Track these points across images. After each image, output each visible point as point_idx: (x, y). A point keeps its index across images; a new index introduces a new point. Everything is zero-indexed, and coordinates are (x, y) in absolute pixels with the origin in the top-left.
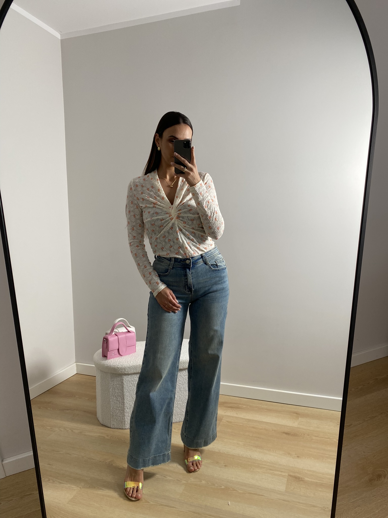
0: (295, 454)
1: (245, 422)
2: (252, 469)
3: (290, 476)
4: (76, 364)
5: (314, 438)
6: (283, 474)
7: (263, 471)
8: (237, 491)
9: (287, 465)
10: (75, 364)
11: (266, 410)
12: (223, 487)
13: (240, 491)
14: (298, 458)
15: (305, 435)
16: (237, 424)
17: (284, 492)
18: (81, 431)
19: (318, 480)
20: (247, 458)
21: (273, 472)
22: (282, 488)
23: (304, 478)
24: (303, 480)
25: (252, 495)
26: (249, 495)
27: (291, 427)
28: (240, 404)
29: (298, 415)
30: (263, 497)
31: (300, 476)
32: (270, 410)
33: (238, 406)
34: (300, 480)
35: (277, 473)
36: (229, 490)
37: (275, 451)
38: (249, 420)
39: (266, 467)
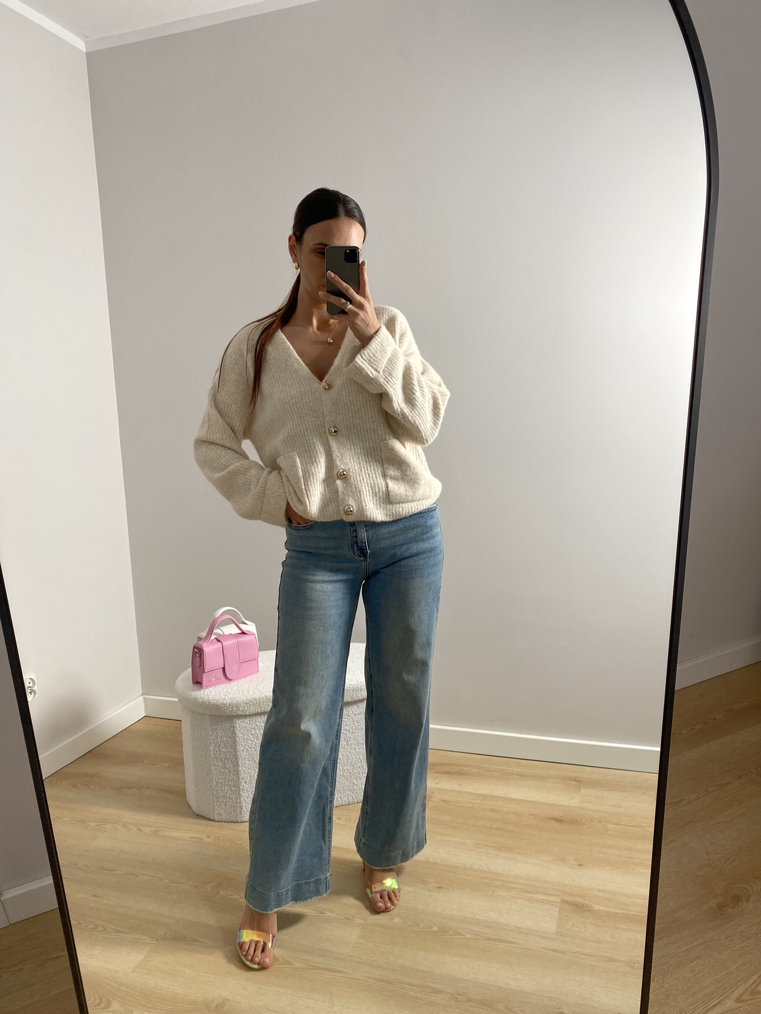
0: (575, 860)
1: (477, 801)
2: (491, 892)
3: (566, 902)
4: (144, 698)
5: (610, 826)
6: (551, 898)
7: (513, 895)
8: (461, 934)
9: (558, 882)
10: (142, 697)
11: (515, 776)
12: (435, 929)
13: (469, 936)
14: (579, 867)
15: (593, 821)
16: (461, 805)
17: (553, 934)
18: (157, 829)
19: (620, 909)
20: (480, 870)
21: (533, 895)
22: (551, 926)
23: (592, 907)
24: (590, 911)
25: (492, 942)
26: (486, 942)
27: (566, 806)
28: (466, 766)
29: (578, 783)
30: (513, 945)
31: (583, 901)
32: (523, 776)
33: (463, 769)
34: (585, 909)
35: (540, 897)
36: (448, 934)
37: (536, 856)
38: (484, 797)
39: (518, 887)
